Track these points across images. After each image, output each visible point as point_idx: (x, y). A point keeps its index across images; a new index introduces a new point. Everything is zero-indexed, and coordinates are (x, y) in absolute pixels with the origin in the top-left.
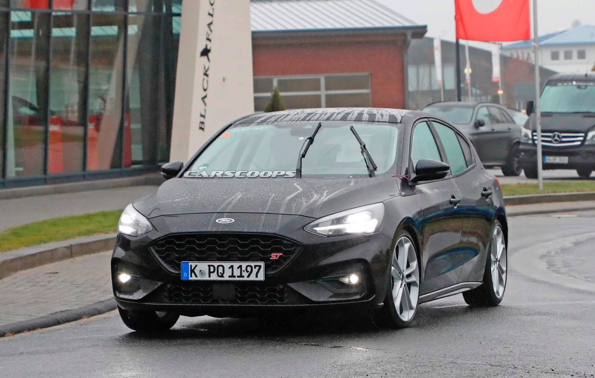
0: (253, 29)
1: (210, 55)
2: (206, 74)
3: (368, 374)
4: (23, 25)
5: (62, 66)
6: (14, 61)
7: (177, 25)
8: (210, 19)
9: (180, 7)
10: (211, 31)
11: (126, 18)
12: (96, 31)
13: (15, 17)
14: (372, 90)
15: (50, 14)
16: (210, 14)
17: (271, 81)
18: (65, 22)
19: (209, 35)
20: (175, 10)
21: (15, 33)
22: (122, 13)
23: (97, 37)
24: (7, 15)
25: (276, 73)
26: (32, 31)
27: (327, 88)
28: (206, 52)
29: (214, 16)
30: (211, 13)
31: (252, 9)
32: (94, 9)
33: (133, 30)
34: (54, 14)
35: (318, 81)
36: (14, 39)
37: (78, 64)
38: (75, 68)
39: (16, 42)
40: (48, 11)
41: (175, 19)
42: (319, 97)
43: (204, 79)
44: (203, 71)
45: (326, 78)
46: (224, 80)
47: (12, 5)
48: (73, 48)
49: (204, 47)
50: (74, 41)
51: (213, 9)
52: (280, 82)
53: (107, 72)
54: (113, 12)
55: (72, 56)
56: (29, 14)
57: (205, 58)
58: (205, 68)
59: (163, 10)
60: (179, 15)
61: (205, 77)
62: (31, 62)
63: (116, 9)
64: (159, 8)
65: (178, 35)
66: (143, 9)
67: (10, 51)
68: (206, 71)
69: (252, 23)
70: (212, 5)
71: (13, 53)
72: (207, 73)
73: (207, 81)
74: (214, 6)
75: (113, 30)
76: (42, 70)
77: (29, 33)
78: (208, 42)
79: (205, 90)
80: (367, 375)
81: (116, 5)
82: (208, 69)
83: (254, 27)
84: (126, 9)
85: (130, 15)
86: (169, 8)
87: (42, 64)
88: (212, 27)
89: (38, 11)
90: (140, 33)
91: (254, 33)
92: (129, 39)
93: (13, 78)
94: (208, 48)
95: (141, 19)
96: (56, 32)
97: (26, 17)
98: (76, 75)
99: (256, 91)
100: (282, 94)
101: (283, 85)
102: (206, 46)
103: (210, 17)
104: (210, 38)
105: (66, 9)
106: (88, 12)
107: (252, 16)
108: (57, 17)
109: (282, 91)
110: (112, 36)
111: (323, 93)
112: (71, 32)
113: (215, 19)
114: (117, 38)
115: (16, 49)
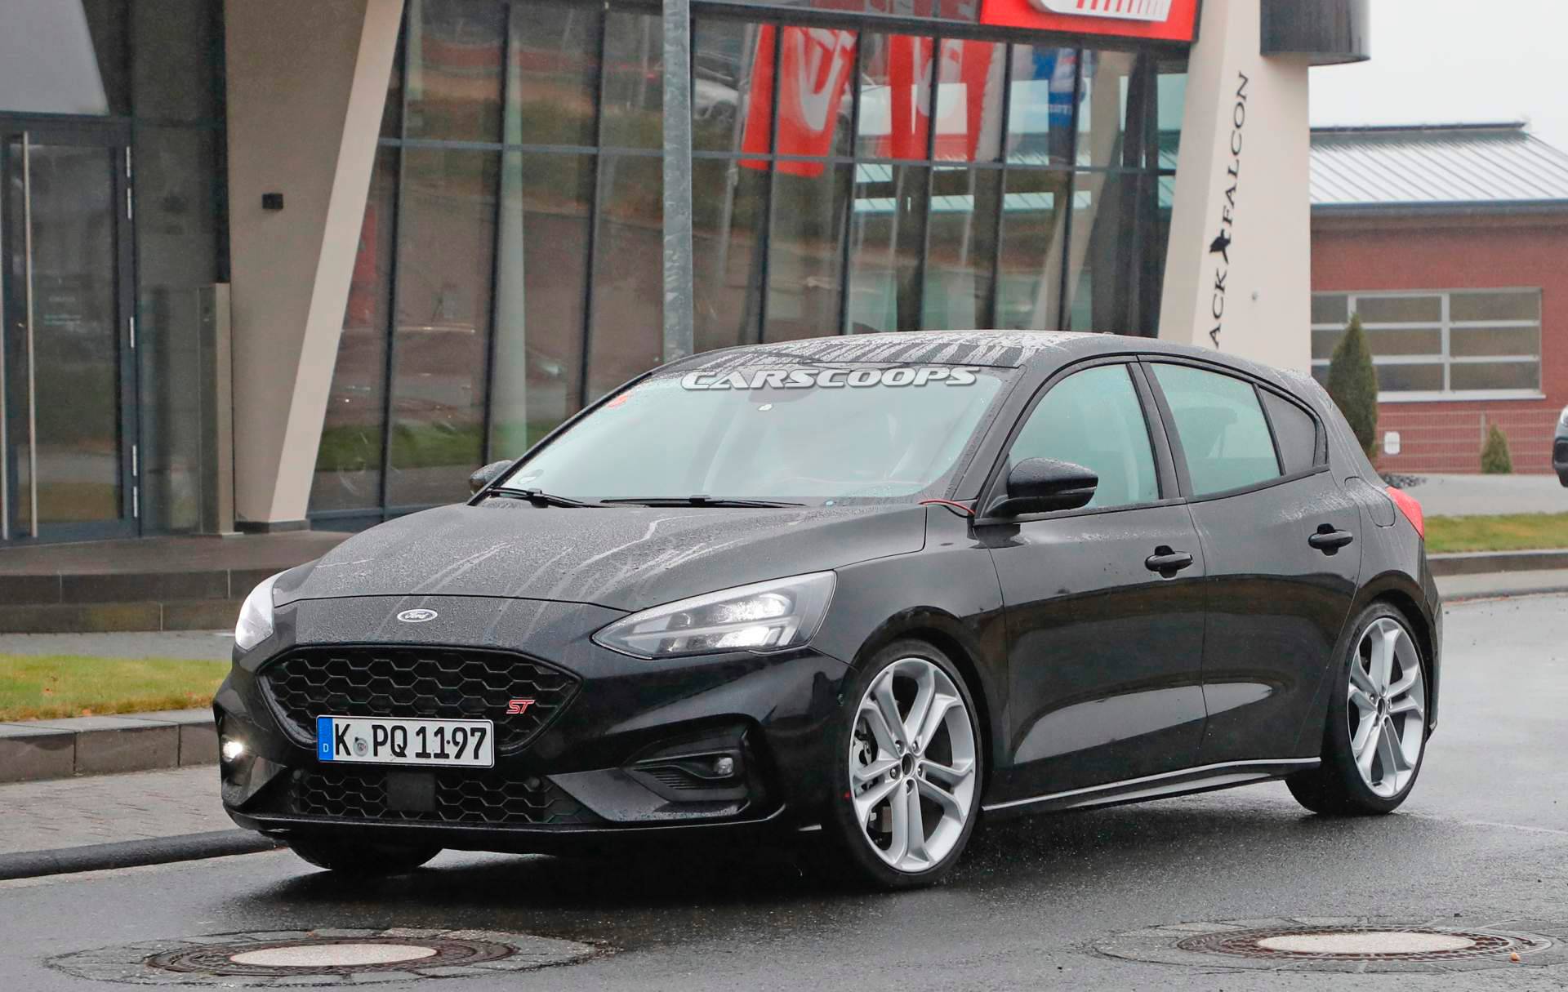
0: (1315, 201)
1: (1228, 249)
2: (1219, 287)
3: (1542, 879)
4: (876, 190)
5: (945, 267)
6: (857, 256)
7: (1168, 193)
8: (1230, 181)
9: (1171, 157)
10: (1232, 204)
11: (1070, 176)
12: (1013, 201)
13: (865, 173)
14: (1543, 322)
15: (927, 170)
16: (1230, 172)
17: (1345, 299)
18: (955, 184)
19: (1228, 211)
20: (1163, 163)
21: (861, 205)
22: (1061, 167)
23: (1013, 212)
24: (849, 170)
25: (1355, 286)
26: (893, 200)
27: (1454, 317)
28: (1220, 245)
29: (1239, 174)
30: (1234, 169)
31: (1313, 163)
32: (1010, 161)
33: (1082, 200)
34: (935, 168)
35: (1438, 301)
36: (858, 214)
37: (975, 263)
38: (971, 270)
39: (862, 221)
40: (926, 163)
41: (1162, 179)
42: (1436, 333)
43: (1215, 296)
44: (1214, 280)
45: (1453, 299)
46: (1254, 298)
47: (858, 154)
48: (967, 233)
49: (1218, 235)
50: (969, 219)
51: (1238, 161)
52: (1361, 303)
53: (1030, 279)
54: (1044, 166)
55: (964, 251)
56: (888, 169)
57: (1219, 255)
58: (1218, 275)
59: (1141, 163)
60: (1171, 173)
61: (1218, 292)
62: (889, 258)
63: (1051, 161)
64: (1132, 161)
65: (1168, 211)
66: (1104, 162)
67: (851, 238)
68: (1220, 282)
69: (1313, 190)
70: (1235, 153)
71: (856, 242)
72: (1222, 285)
73: (1222, 299)
74: (1239, 157)
75: (1043, 200)
76: (909, 275)
77: (887, 205)
78: (1225, 226)
79: (1217, 317)
80: (1539, 881)
81: (1051, 152)
82: (1224, 277)
83: (1316, 198)
84: (1071, 158)
85: (1078, 173)
86: (1153, 158)
87: (911, 263)
88: (1234, 196)
89: (906, 163)
90: (1096, 206)
91: (1314, 208)
92: (1074, 214)
93: (853, 289)
94: (1226, 236)
95: (1099, 179)
96: (938, 203)
97: (881, 173)
98: (973, 285)
99: (1316, 318)
100: (1366, 326)
101: (1368, 309)
102: (1222, 232)
103: (1231, 177)
104: (1229, 218)
105: (956, 160)
106: (999, 166)
107: (1313, 176)
108: (939, 174)
109: (1365, 321)
110: (1042, 211)
111: (1445, 325)
112: (965, 203)
113: (1240, 182)
114: (1053, 214)
115: (861, 235)
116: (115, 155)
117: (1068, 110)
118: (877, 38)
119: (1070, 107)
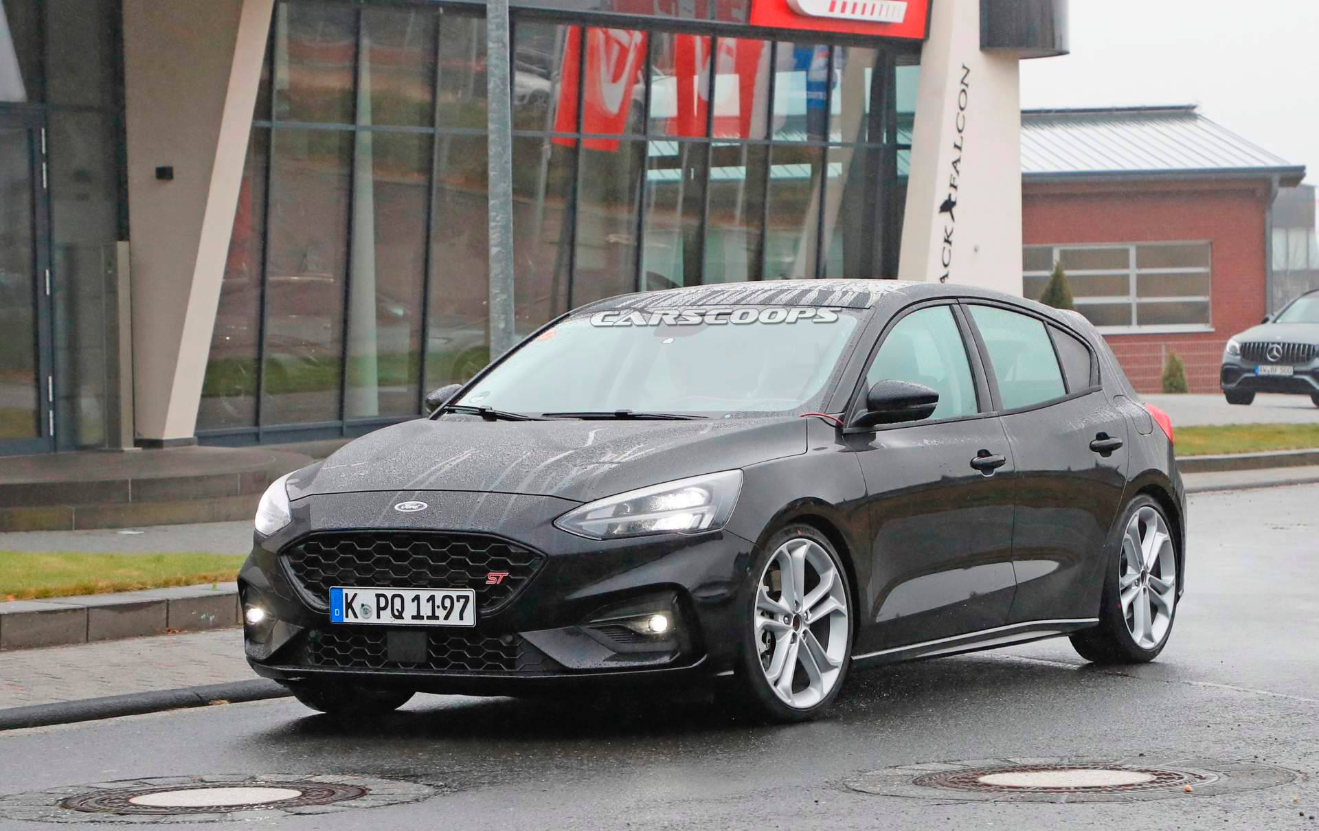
0: (1025, 171)
1: (955, 210)
2: (947, 241)
3: (1210, 725)
4: (665, 162)
5: (725, 226)
6: (650, 217)
7: (905, 163)
8: (955, 154)
9: (907, 134)
10: (958, 172)
11: (825, 150)
12: (778, 171)
13: (656, 149)
14: (1212, 268)
15: (707, 145)
16: (956, 146)
17: (1050, 251)
18: (730, 157)
19: (954, 179)
20: (901, 139)
21: (653, 175)
22: (818, 143)
23: (777, 180)
24: (641, 148)
25: (1059, 240)
26: (679, 171)
27: (1140, 265)
28: (948, 206)
29: (963, 149)
30: (959, 144)
31: (1023, 139)
32: (775, 138)
33: (835, 170)
34: (713, 144)
35: (1126, 252)
36: (650, 182)
37: (748, 223)
38: (744, 228)
39: (654, 187)
40: (705, 140)
41: (900, 152)
42: (1126, 278)
43: (944, 248)
44: (943, 236)
45: (1138, 249)
46: (976, 250)
47: (650, 132)
48: (741, 197)
49: (946, 198)
50: (742, 185)
51: (962, 138)
52: (1064, 254)
53: (792, 235)
54: (804, 142)
55: (738, 212)
56: (675, 144)
57: (947, 215)
58: (946, 231)
59: (882, 139)
60: (908, 147)
61: (947, 245)
62: (676, 219)
63: (808, 138)
64: (875, 136)
65: (906, 178)
66: (852, 137)
67: (645, 200)
68: (948, 237)
69: (1023, 160)
70: (960, 131)
71: (649, 205)
72: (950, 239)
73: (950, 251)
74: (962, 134)
75: (802, 171)
76: (693, 232)
77: (674, 174)
78: (952, 190)
79: (946, 266)
80: (1208, 726)
81: (809, 131)
82: (951, 233)
83: (1025, 167)
84: (825, 134)
85: (831, 147)
86: (892, 135)
87: (694, 222)
88: (959, 166)
89: (689, 140)
90: (846, 175)
91: (1024, 176)
92: (828, 183)
93: (647, 243)
94: (953, 199)
95: (848, 153)
96: (716, 173)
97: (667, 148)
98: (745, 240)
99: (1026, 268)
100: (1068, 273)
101: (1070, 259)
102: (950, 196)
103: (957, 151)
104: (955, 184)
105: (731, 137)
106: (767, 142)
107: (1023, 150)
108: (717, 149)
109: (1067, 268)
110: (802, 180)
111: (1133, 272)
112: (738, 173)
113: (964, 154)
114: (812, 180)
115: (653, 198)
116: (32, 136)
117: (823, 95)
118: (665, 36)
119: (825, 93)
